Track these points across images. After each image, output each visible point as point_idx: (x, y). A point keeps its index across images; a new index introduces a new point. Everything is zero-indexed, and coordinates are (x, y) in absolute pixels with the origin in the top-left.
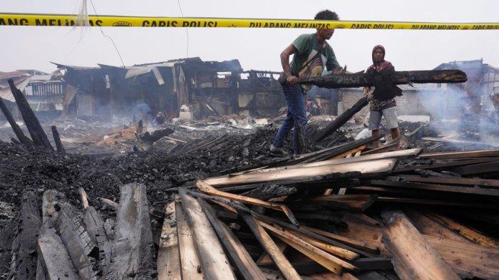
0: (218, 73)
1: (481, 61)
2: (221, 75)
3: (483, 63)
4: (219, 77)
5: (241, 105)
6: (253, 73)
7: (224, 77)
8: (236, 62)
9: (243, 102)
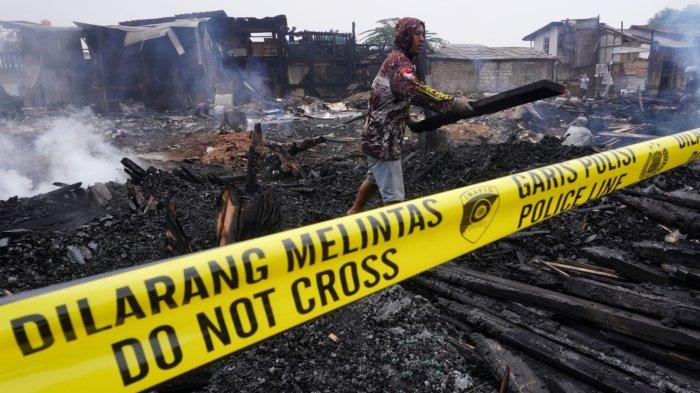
0: (252, 34)
1: (598, 19)
2: (257, 37)
3: (601, 21)
4: (253, 40)
5: (292, 81)
6: (306, 35)
7: (262, 40)
8: (282, 19)
9: (294, 77)
